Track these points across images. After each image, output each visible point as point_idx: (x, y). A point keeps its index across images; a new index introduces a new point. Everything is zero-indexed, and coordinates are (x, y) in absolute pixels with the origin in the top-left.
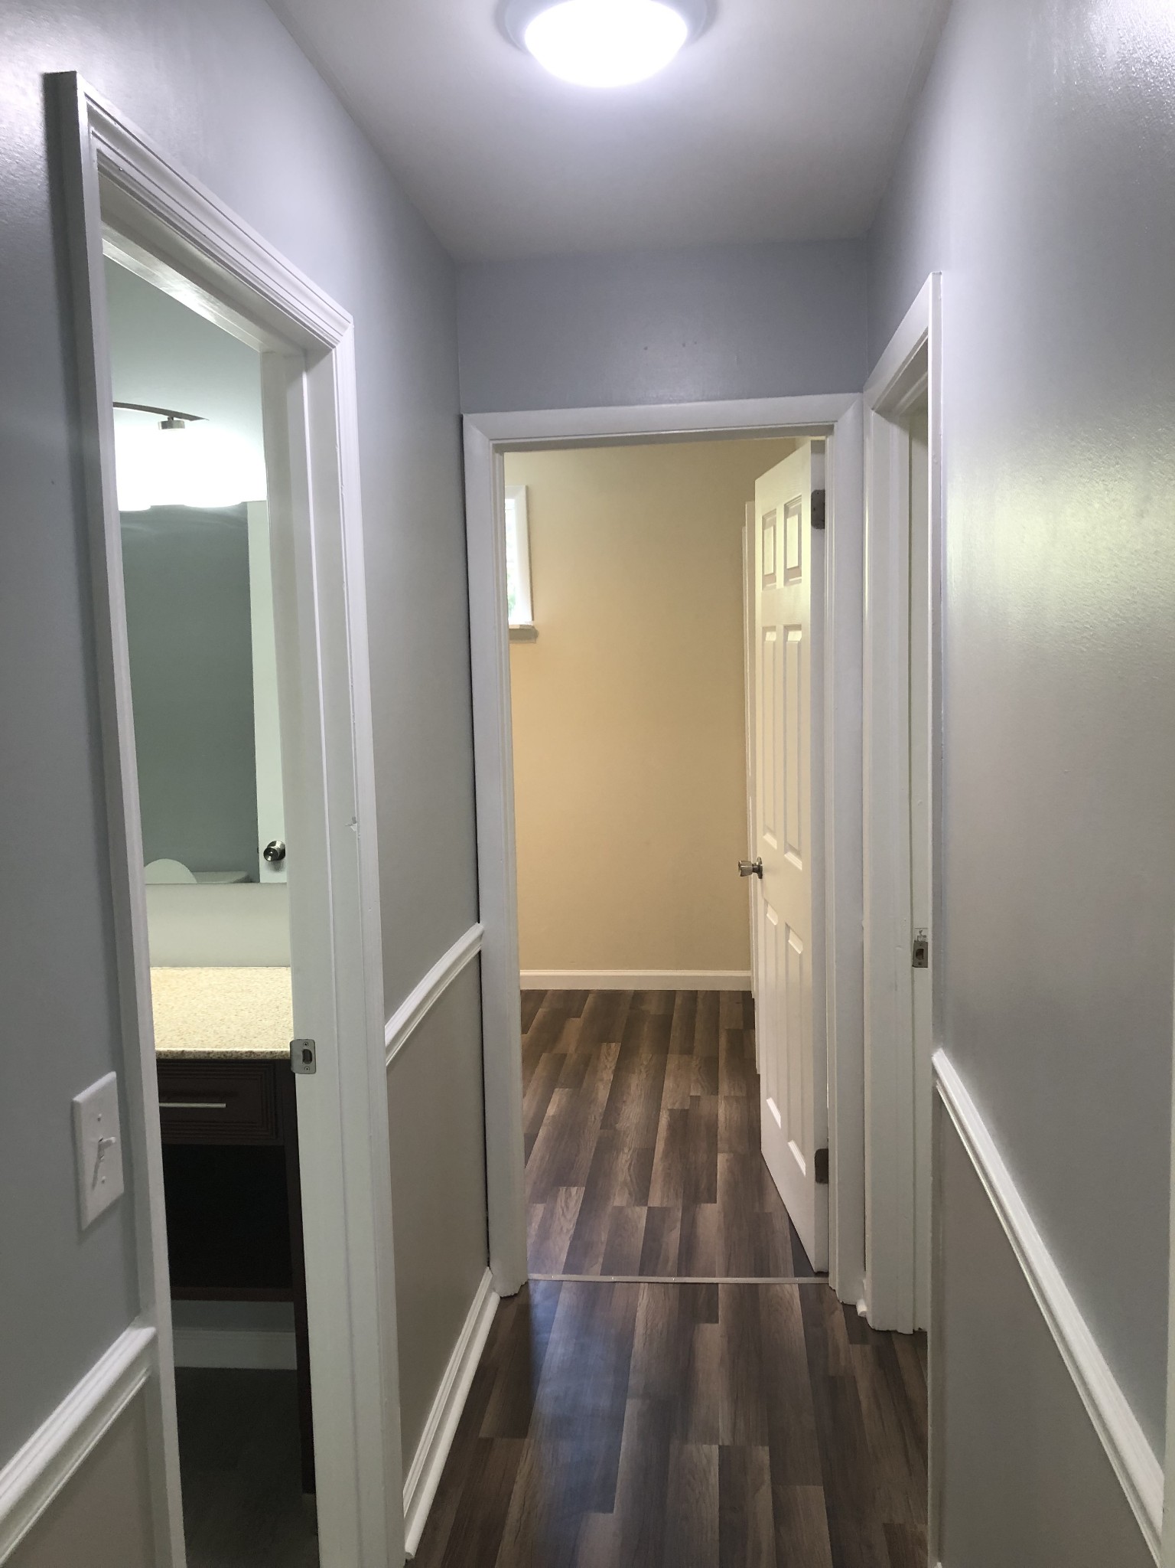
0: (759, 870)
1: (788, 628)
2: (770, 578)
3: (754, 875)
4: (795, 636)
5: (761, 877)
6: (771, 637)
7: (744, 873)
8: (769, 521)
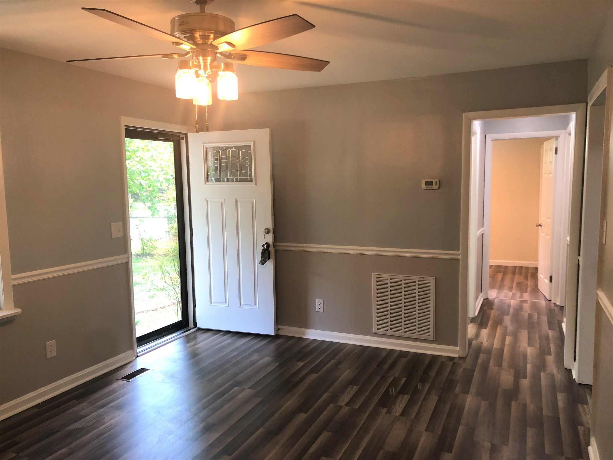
0: (541, 226)
1: (550, 173)
2: (546, 163)
3: (540, 227)
4: (551, 175)
5: (541, 227)
6: (546, 175)
7: (537, 226)
8: (546, 151)
